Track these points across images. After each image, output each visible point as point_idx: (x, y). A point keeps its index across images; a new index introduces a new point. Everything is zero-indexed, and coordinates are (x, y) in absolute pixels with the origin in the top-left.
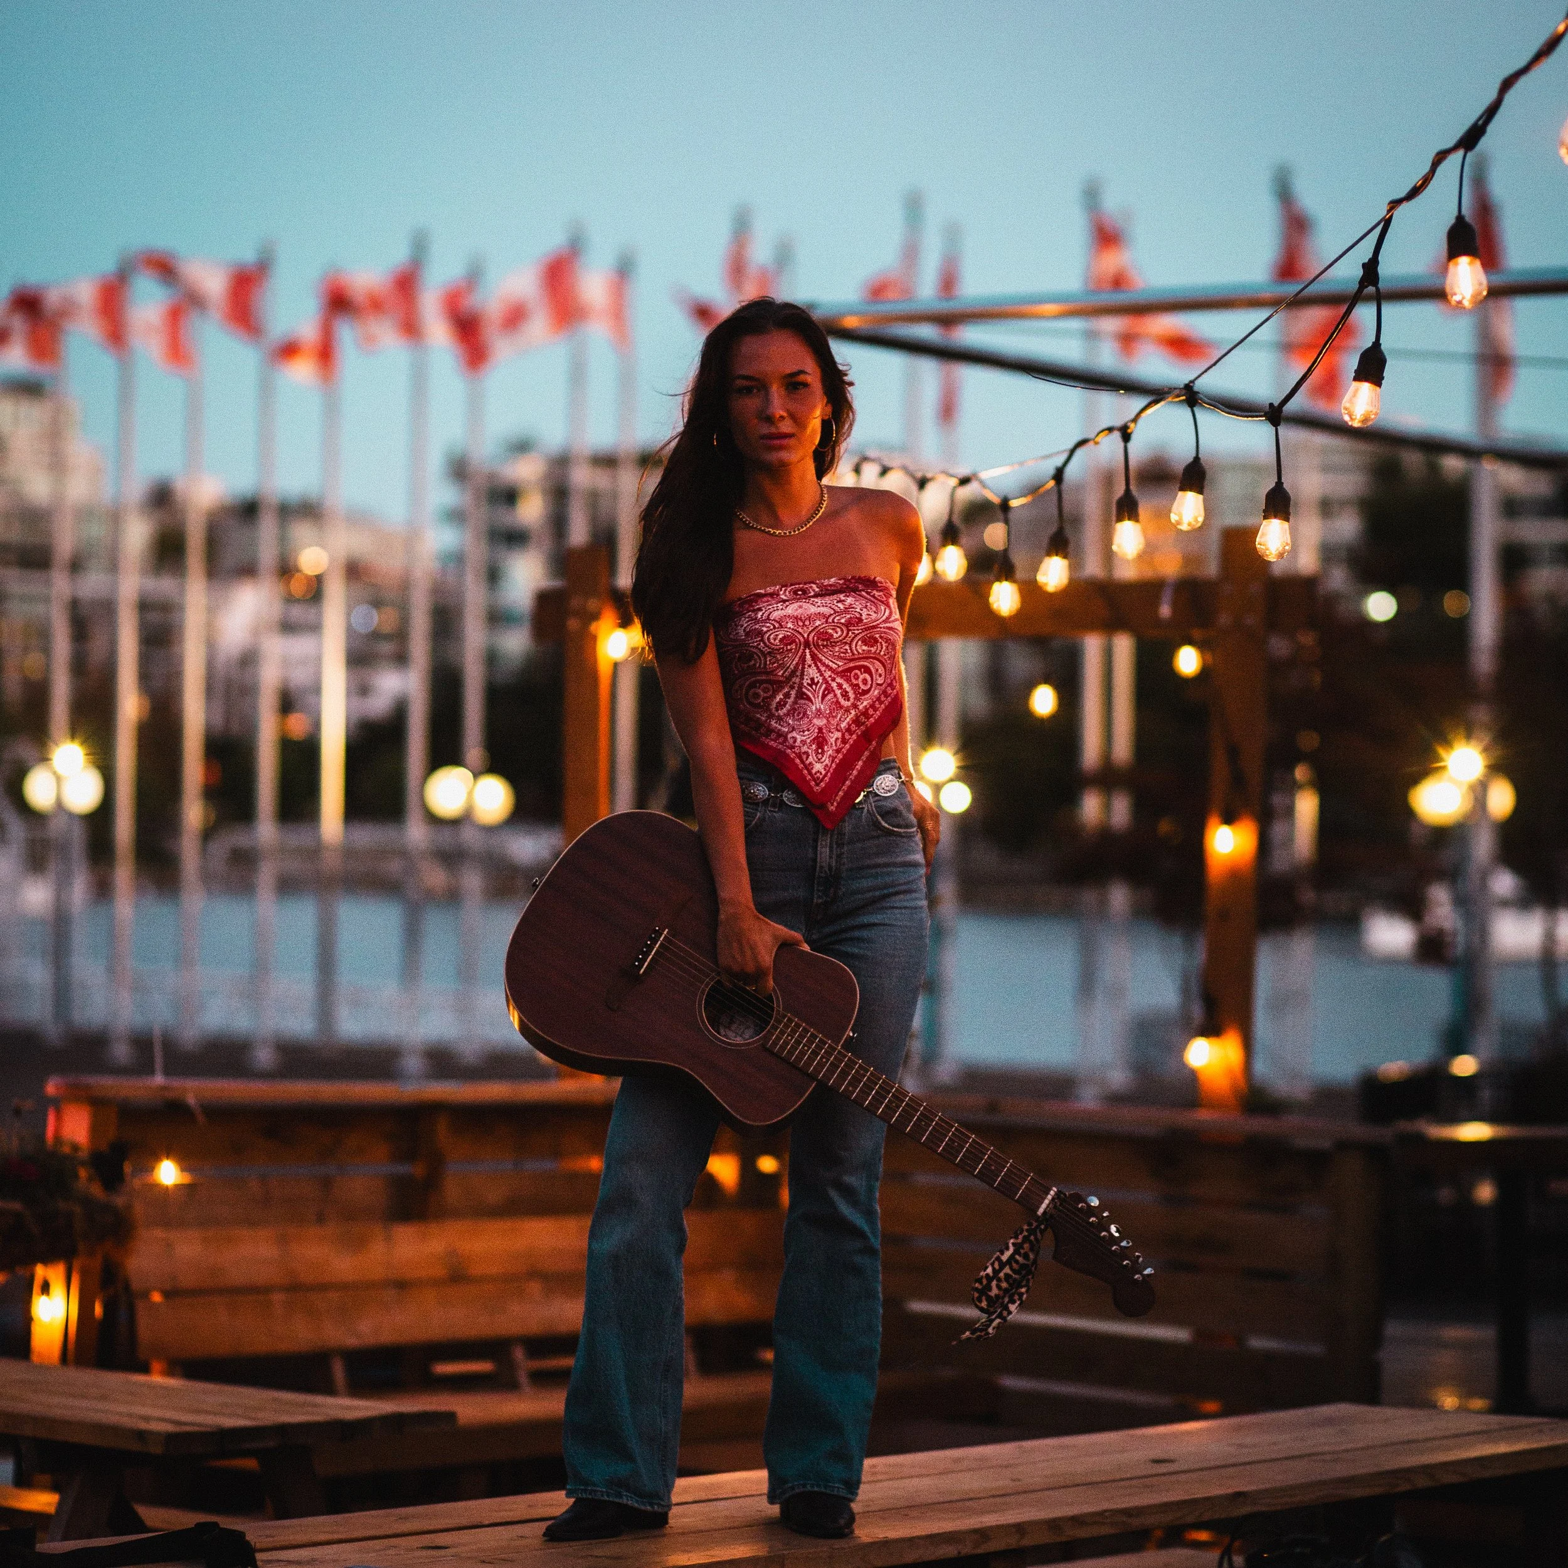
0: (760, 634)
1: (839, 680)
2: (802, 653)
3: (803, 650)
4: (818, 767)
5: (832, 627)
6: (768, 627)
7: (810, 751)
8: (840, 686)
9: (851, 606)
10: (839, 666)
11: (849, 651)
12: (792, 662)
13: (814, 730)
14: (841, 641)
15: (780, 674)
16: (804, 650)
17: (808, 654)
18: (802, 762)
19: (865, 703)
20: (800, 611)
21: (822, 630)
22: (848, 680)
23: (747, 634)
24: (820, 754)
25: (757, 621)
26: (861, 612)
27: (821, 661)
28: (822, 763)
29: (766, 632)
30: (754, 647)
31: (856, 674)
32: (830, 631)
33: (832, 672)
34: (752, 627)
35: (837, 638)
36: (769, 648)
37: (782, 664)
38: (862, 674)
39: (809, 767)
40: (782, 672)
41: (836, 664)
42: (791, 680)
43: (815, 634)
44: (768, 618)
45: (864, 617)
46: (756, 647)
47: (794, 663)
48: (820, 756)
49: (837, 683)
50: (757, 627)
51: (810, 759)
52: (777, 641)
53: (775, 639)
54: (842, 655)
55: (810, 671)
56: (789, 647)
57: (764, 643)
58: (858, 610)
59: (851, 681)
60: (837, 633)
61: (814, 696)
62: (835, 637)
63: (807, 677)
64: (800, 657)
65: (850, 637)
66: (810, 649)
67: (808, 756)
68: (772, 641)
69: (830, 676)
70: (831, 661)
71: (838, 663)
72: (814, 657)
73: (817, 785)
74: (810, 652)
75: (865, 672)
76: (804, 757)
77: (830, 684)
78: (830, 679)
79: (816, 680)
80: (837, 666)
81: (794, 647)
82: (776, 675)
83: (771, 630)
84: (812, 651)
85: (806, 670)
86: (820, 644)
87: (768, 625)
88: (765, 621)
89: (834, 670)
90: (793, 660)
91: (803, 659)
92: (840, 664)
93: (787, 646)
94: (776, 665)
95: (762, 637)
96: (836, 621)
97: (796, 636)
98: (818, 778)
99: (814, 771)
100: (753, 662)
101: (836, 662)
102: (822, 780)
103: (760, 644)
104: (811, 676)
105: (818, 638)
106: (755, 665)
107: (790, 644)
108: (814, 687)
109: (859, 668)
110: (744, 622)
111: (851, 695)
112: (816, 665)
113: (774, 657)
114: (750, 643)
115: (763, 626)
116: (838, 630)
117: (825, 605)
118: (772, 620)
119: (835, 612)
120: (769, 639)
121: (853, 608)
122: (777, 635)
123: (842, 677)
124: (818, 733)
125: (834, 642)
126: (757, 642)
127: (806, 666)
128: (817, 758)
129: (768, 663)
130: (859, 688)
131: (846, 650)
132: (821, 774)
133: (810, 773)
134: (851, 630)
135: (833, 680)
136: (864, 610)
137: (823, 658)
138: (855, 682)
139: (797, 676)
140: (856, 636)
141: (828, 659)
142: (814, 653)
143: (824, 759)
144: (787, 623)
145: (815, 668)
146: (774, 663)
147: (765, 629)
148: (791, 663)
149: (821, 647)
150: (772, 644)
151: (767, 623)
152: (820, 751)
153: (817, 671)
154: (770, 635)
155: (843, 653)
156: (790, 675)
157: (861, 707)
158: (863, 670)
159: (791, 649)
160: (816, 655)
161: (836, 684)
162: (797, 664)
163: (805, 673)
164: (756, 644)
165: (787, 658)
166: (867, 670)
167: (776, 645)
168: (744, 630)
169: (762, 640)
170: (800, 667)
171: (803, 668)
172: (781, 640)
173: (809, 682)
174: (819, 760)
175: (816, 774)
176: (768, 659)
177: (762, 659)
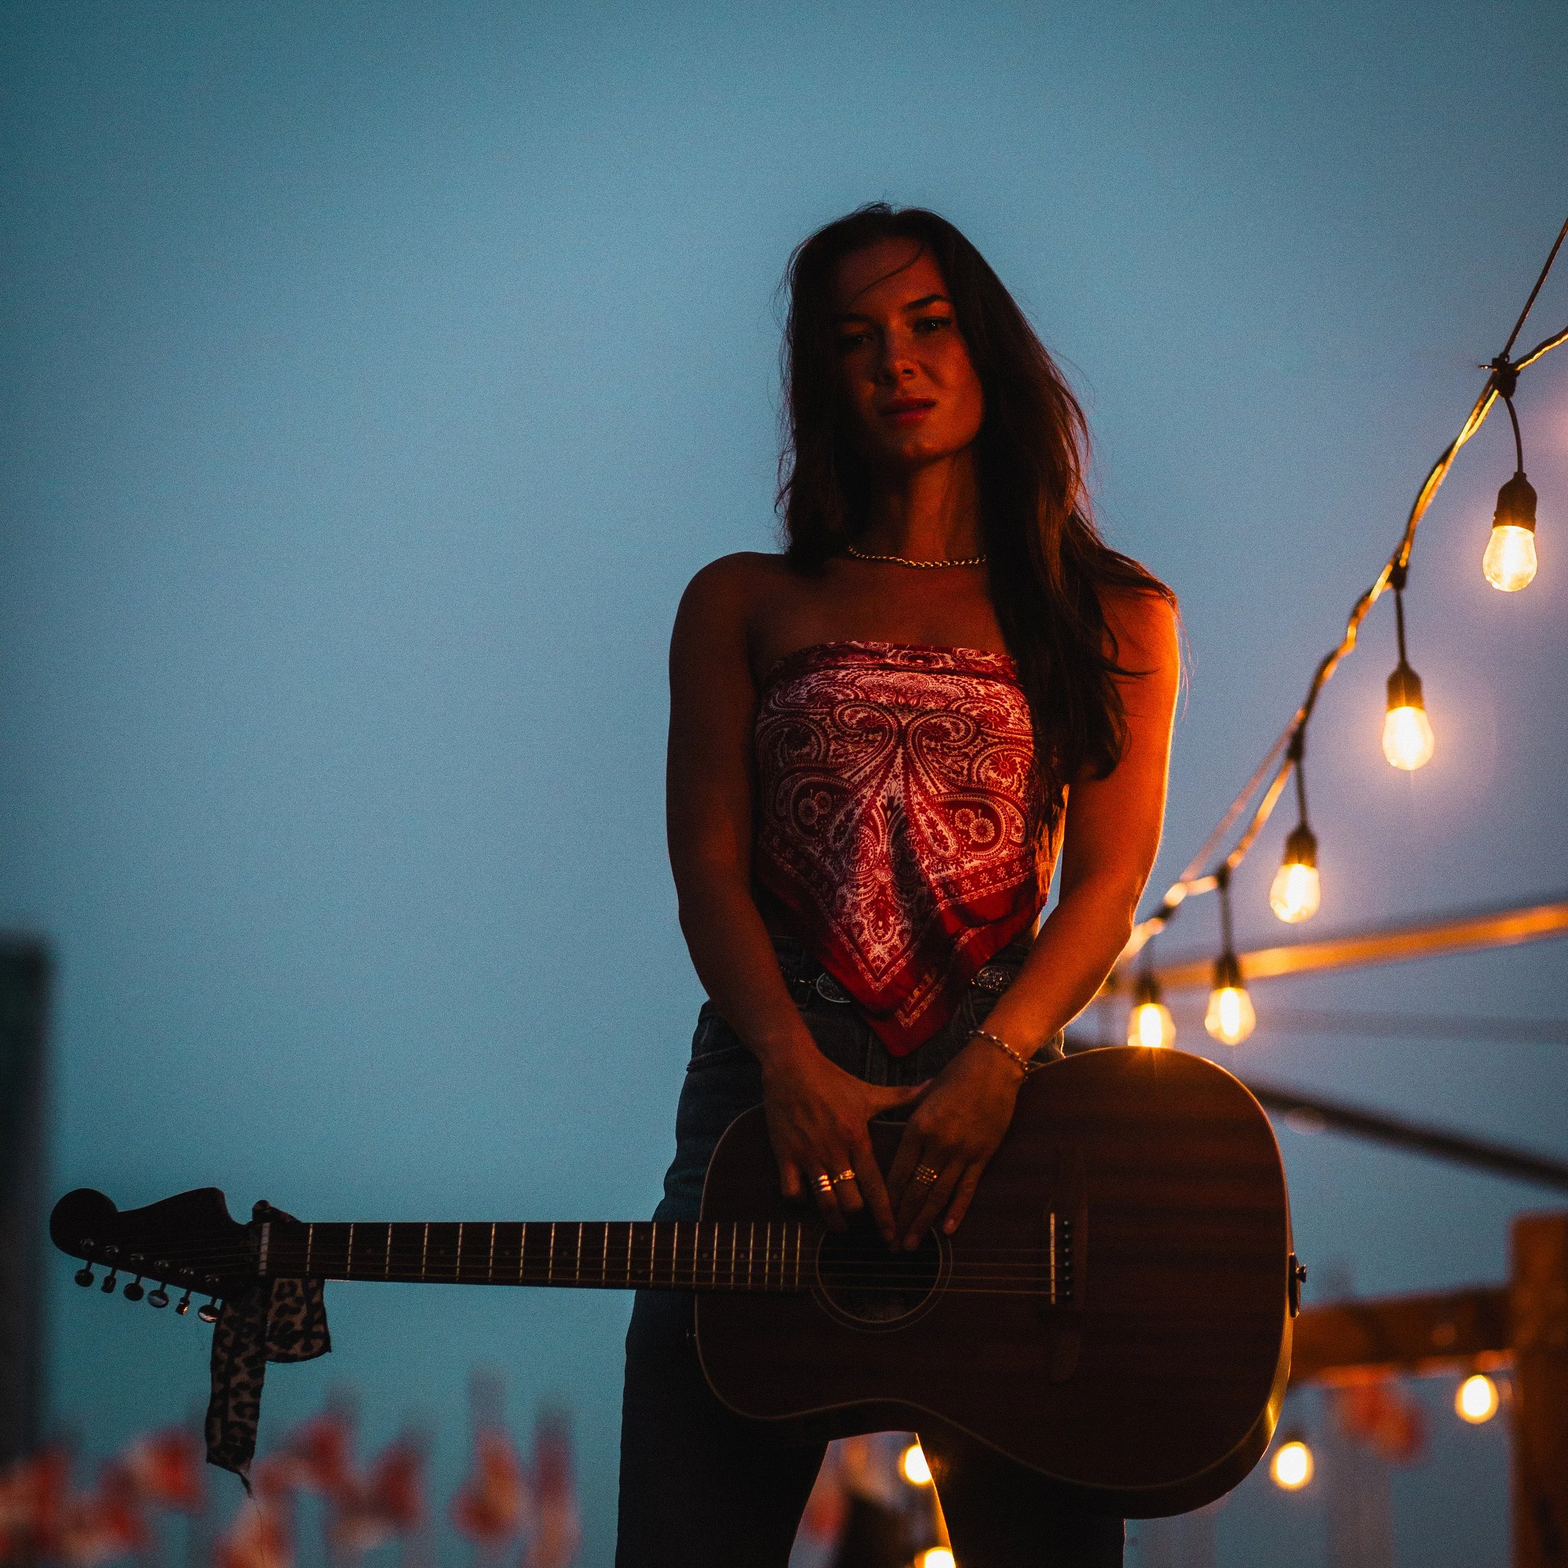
0: (831, 703)
1: (931, 814)
2: (891, 752)
3: (894, 747)
4: (878, 950)
5: (951, 720)
6: (848, 695)
7: (866, 922)
8: (932, 824)
9: (997, 695)
10: (939, 794)
11: (965, 772)
12: (871, 761)
13: (873, 888)
14: (960, 748)
15: (846, 776)
16: (896, 748)
17: (900, 756)
18: (852, 940)
19: (976, 863)
20: (909, 682)
21: (935, 720)
22: (949, 821)
23: (811, 697)
24: (880, 928)
25: (833, 681)
26: (1010, 711)
27: (916, 773)
28: (884, 943)
29: (841, 702)
30: (814, 721)
31: (966, 815)
32: (948, 725)
33: (925, 799)
34: (822, 688)
35: (955, 741)
36: (839, 730)
37: (853, 760)
38: (977, 817)
39: (862, 949)
40: (849, 774)
41: (937, 788)
42: (860, 790)
43: (921, 725)
44: (852, 683)
45: (1011, 719)
46: (818, 723)
47: (873, 763)
48: (881, 931)
49: (927, 817)
50: (830, 690)
51: (866, 935)
52: (854, 721)
53: (851, 717)
54: (952, 775)
55: (894, 785)
56: (871, 737)
57: (833, 719)
58: (1007, 706)
59: (953, 823)
60: (958, 731)
61: (884, 831)
62: (952, 738)
63: (885, 793)
64: (885, 758)
65: (976, 746)
66: (905, 748)
67: (862, 930)
68: (846, 719)
69: (919, 804)
70: (932, 780)
71: (941, 787)
72: (908, 765)
73: (878, 979)
74: (903, 754)
75: (984, 815)
76: (856, 931)
77: (915, 815)
78: (917, 807)
79: (896, 802)
80: (936, 793)
81: (879, 738)
82: (839, 777)
83: (850, 700)
84: (908, 754)
85: (888, 781)
86: (924, 744)
87: (848, 692)
88: (845, 685)
89: (930, 798)
90: (873, 759)
91: (889, 762)
92: (944, 790)
93: (868, 734)
94: (842, 760)
95: (832, 708)
96: (962, 710)
97: (887, 721)
98: (878, 968)
99: (871, 956)
100: (806, 750)
101: (939, 785)
102: (885, 972)
103: (825, 719)
104: (892, 794)
105: (924, 733)
106: (809, 754)
107: (874, 731)
108: (889, 813)
109: (973, 806)
110: (813, 679)
111: (952, 842)
112: (906, 780)
113: (843, 746)
114: (811, 713)
115: (839, 692)
116: (962, 726)
117: (955, 682)
118: (857, 687)
119: (967, 696)
120: (841, 714)
121: (1001, 700)
122: (857, 712)
123: (938, 813)
124: (879, 894)
125: (949, 748)
126: (822, 713)
127: (890, 775)
128: (876, 934)
129: (831, 753)
130: (969, 837)
131: (962, 768)
132: (883, 961)
133: (865, 960)
134: (982, 733)
135: (923, 811)
136: (1017, 710)
137: (922, 771)
138: (961, 826)
139: (871, 787)
140: (986, 747)
141: (928, 774)
142: (910, 758)
143: (887, 937)
144: (879, 696)
145: (902, 783)
146: (841, 756)
147: (840, 697)
148: (868, 764)
149: (925, 750)
150: (845, 724)
151: (848, 689)
152: (880, 924)
153: (902, 788)
154: (846, 709)
155: (955, 772)
156: (861, 782)
157: (967, 866)
158: (980, 811)
159: (875, 741)
160: (912, 762)
161: (925, 818)
162: (877, 767)
163: (885, 786)
164: (819, 717)
165: (863, 754)
166: (990, 813)
167: (851, 728)
168: (809, 691)
169: (831, 714)
170: (880, 775)
171: (885, 776)
172: (861, 722)
173: (885, 801)
174: (880, 938)
175: (874, 960)
176: (832, 748)
177: (823, 746)
